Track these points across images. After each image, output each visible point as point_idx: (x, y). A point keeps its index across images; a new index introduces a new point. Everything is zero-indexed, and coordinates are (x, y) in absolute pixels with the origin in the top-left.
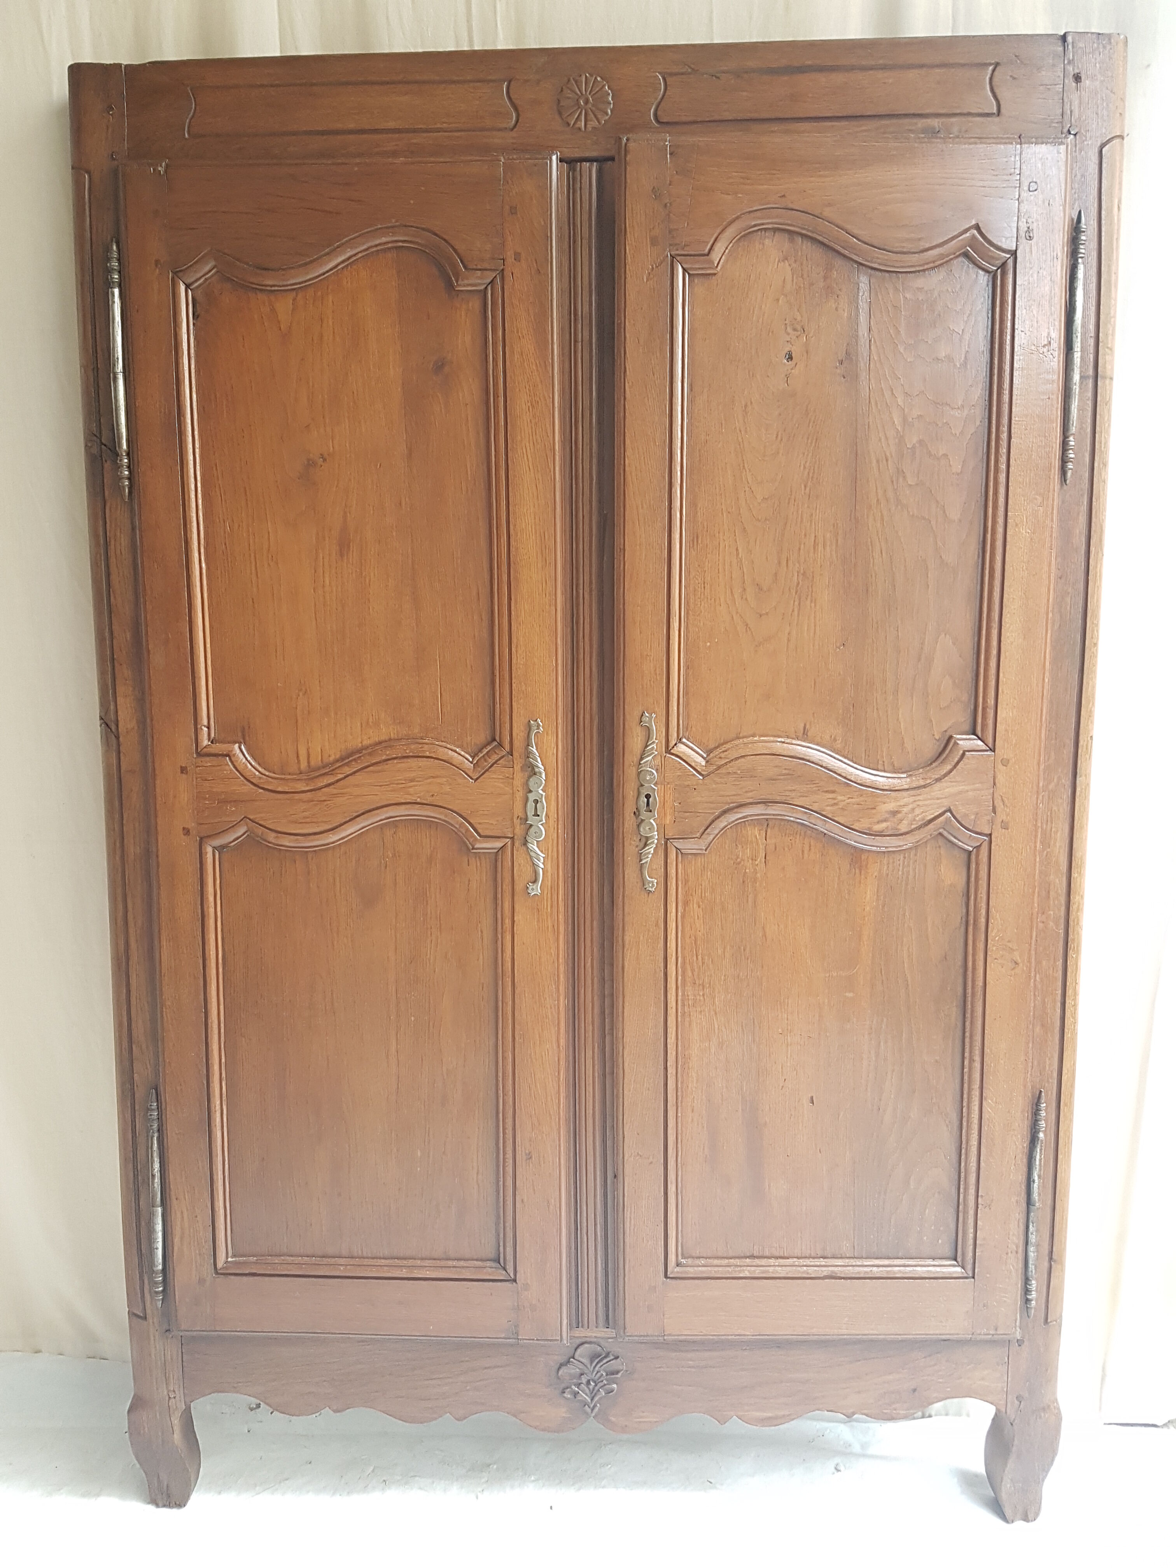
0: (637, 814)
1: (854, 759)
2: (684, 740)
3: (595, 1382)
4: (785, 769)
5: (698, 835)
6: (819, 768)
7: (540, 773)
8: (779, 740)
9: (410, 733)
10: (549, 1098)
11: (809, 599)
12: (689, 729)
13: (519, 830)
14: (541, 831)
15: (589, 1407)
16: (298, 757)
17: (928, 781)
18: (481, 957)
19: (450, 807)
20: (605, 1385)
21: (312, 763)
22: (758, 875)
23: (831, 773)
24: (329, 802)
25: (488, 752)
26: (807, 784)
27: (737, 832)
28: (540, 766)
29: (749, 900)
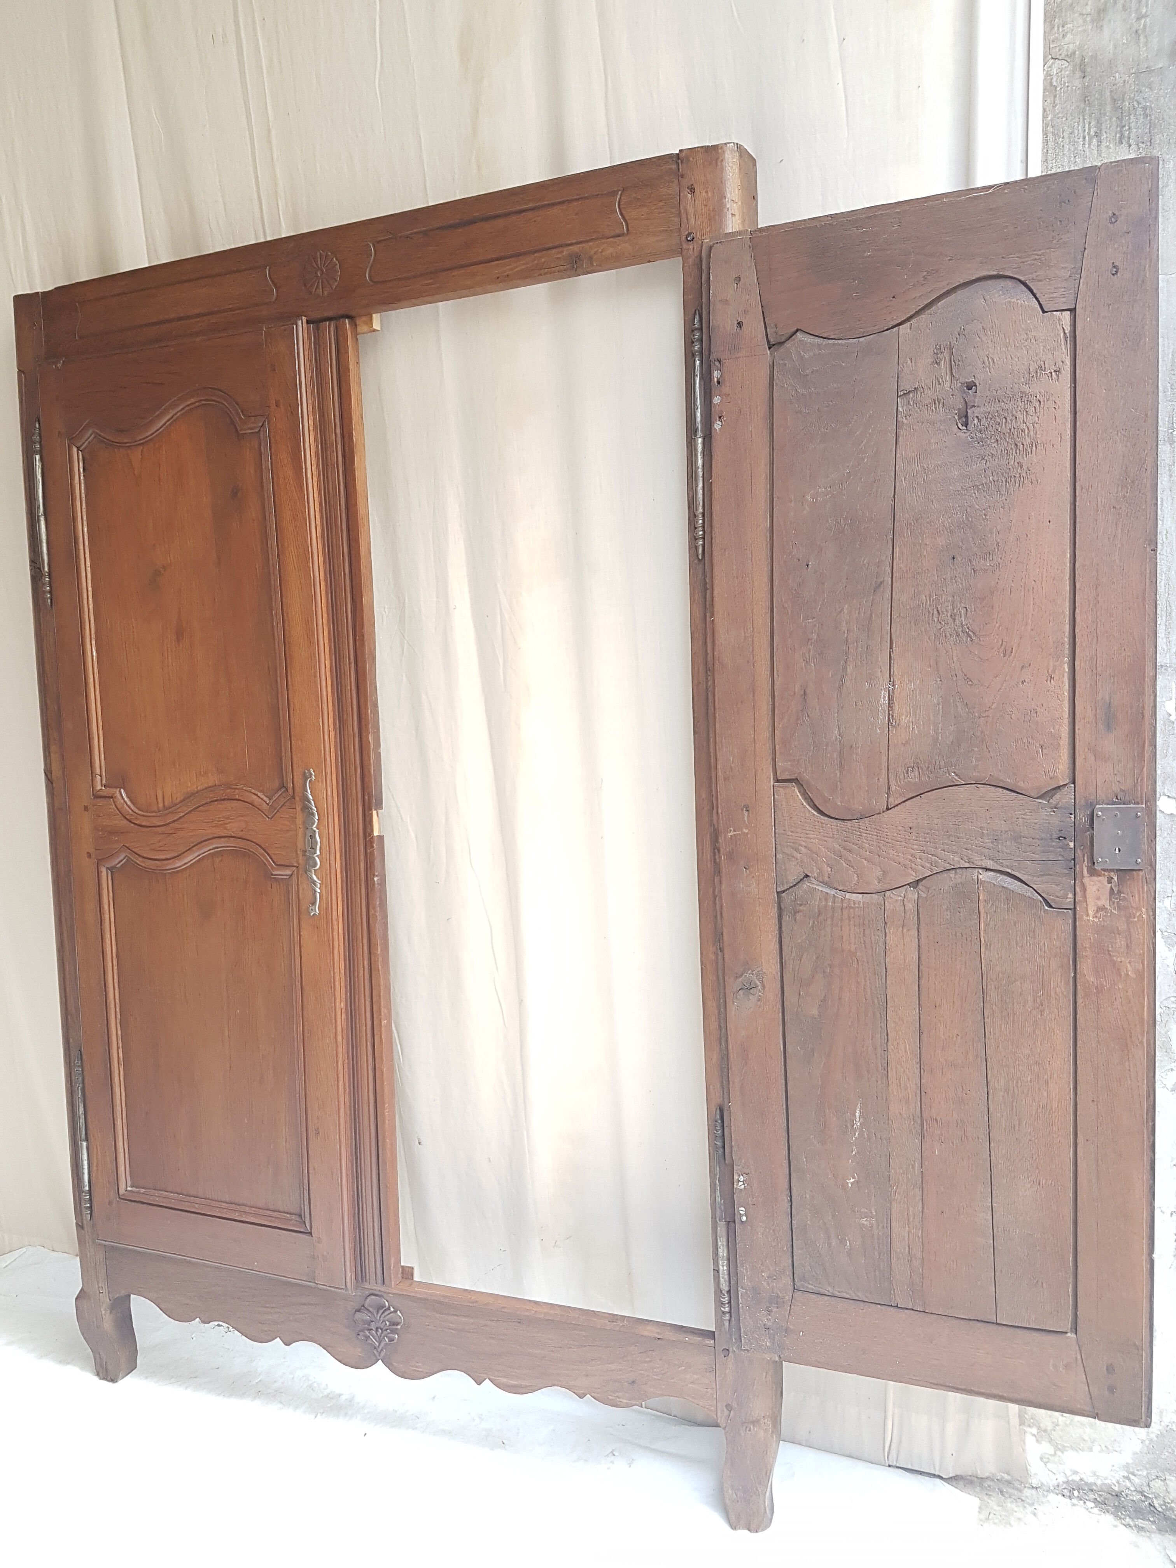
3: (381, 1329)
7: (314, 814)
9: (229, 780)
13: (302, 861)
14: (317, 861)
15: (377, 1351)
16: (157, 799)
19: (253, 841)
20: (389, 1333)
21: (166, 803)
24: (175, 835)
25: (278, 796)
28: (313, 807)
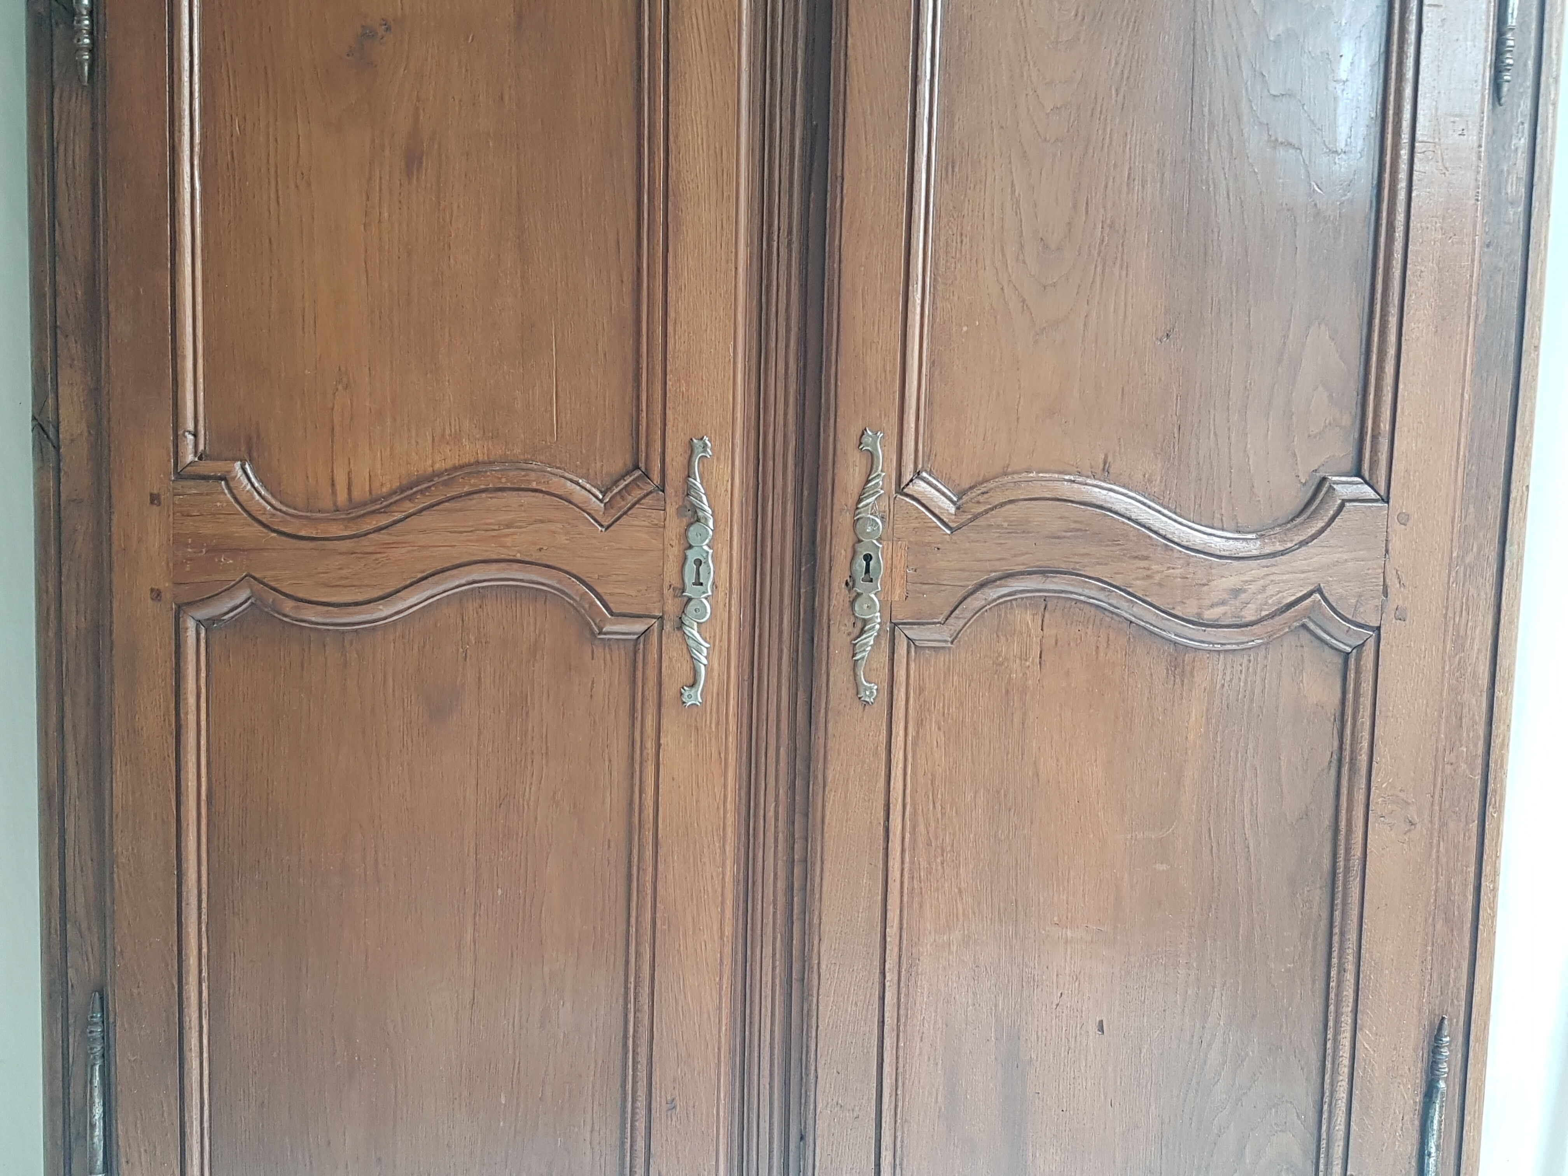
0: (850, 584)
1: (1178, 511)
2: (924, 474)
4: (1075, 522)
5: (941, 619)
6: (1126, 521)
7: (706, 519)
8: (1067, 477)
9: (508, 453)
10: (705, 1015)
11: (1118, 265)
12: (933, 457)
13: (672, 607)
14: (705, 607)
16: (333, 485)
17: (1289, 545)
18: (608, 800)
19: (567, 568)
21: (356, 494)
22: (1030, 682)
23: (1143, 530)
24: (379, 556)
25: (627, 486)
26: (1107, 546)
27: (999, 616)
28: (707, 508)
29: (1015, 720)
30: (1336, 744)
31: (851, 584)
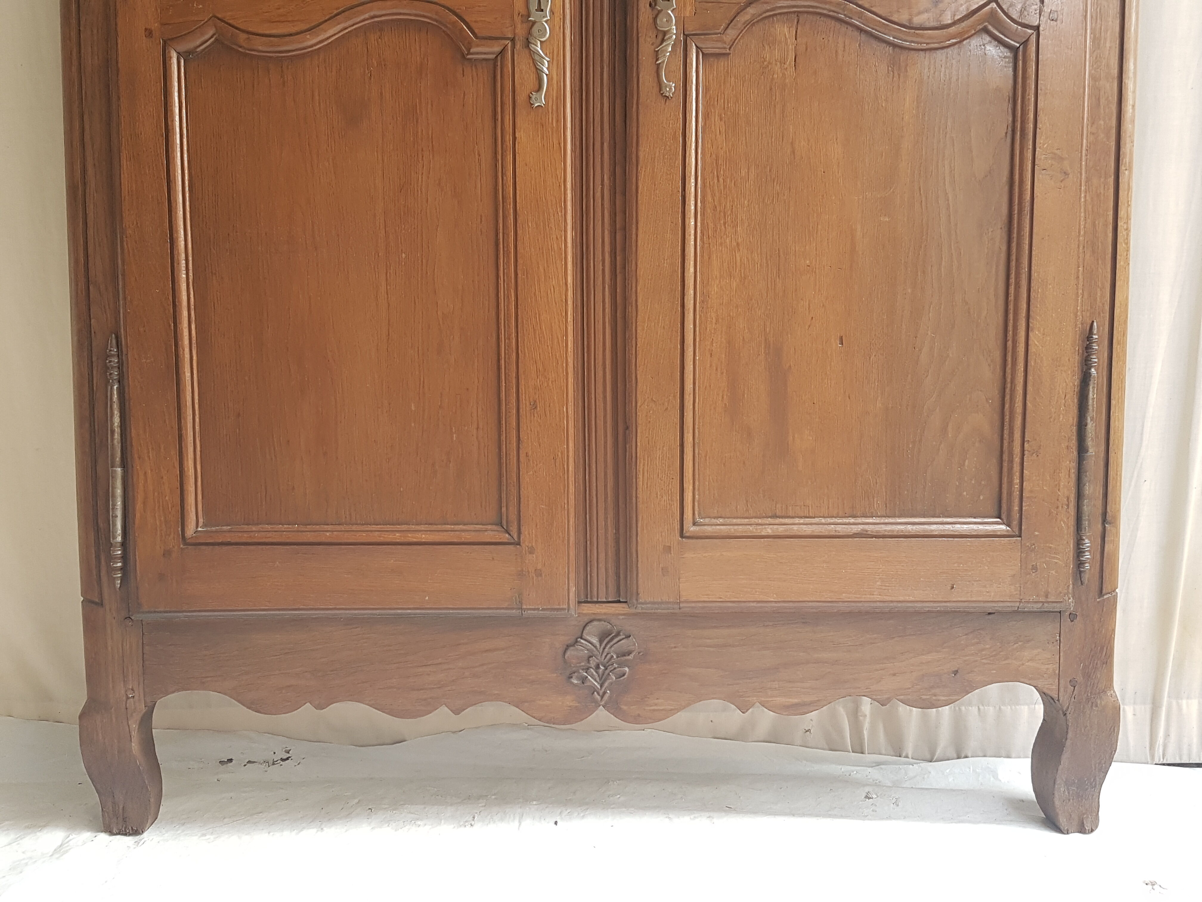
3: (604, 666)
5: (721, 30)
10: (556, 341)
13: (520, 30)
14: (546, 30)
15: (598, 694)
18: (479, 185)
19: (442, 3)
20: (615, 668)
22: (787, 83)
27: (764, 29)
30: (1010, 119)
31: (653, 4)
